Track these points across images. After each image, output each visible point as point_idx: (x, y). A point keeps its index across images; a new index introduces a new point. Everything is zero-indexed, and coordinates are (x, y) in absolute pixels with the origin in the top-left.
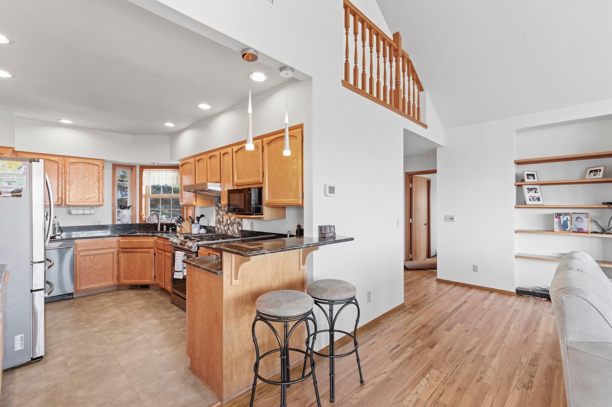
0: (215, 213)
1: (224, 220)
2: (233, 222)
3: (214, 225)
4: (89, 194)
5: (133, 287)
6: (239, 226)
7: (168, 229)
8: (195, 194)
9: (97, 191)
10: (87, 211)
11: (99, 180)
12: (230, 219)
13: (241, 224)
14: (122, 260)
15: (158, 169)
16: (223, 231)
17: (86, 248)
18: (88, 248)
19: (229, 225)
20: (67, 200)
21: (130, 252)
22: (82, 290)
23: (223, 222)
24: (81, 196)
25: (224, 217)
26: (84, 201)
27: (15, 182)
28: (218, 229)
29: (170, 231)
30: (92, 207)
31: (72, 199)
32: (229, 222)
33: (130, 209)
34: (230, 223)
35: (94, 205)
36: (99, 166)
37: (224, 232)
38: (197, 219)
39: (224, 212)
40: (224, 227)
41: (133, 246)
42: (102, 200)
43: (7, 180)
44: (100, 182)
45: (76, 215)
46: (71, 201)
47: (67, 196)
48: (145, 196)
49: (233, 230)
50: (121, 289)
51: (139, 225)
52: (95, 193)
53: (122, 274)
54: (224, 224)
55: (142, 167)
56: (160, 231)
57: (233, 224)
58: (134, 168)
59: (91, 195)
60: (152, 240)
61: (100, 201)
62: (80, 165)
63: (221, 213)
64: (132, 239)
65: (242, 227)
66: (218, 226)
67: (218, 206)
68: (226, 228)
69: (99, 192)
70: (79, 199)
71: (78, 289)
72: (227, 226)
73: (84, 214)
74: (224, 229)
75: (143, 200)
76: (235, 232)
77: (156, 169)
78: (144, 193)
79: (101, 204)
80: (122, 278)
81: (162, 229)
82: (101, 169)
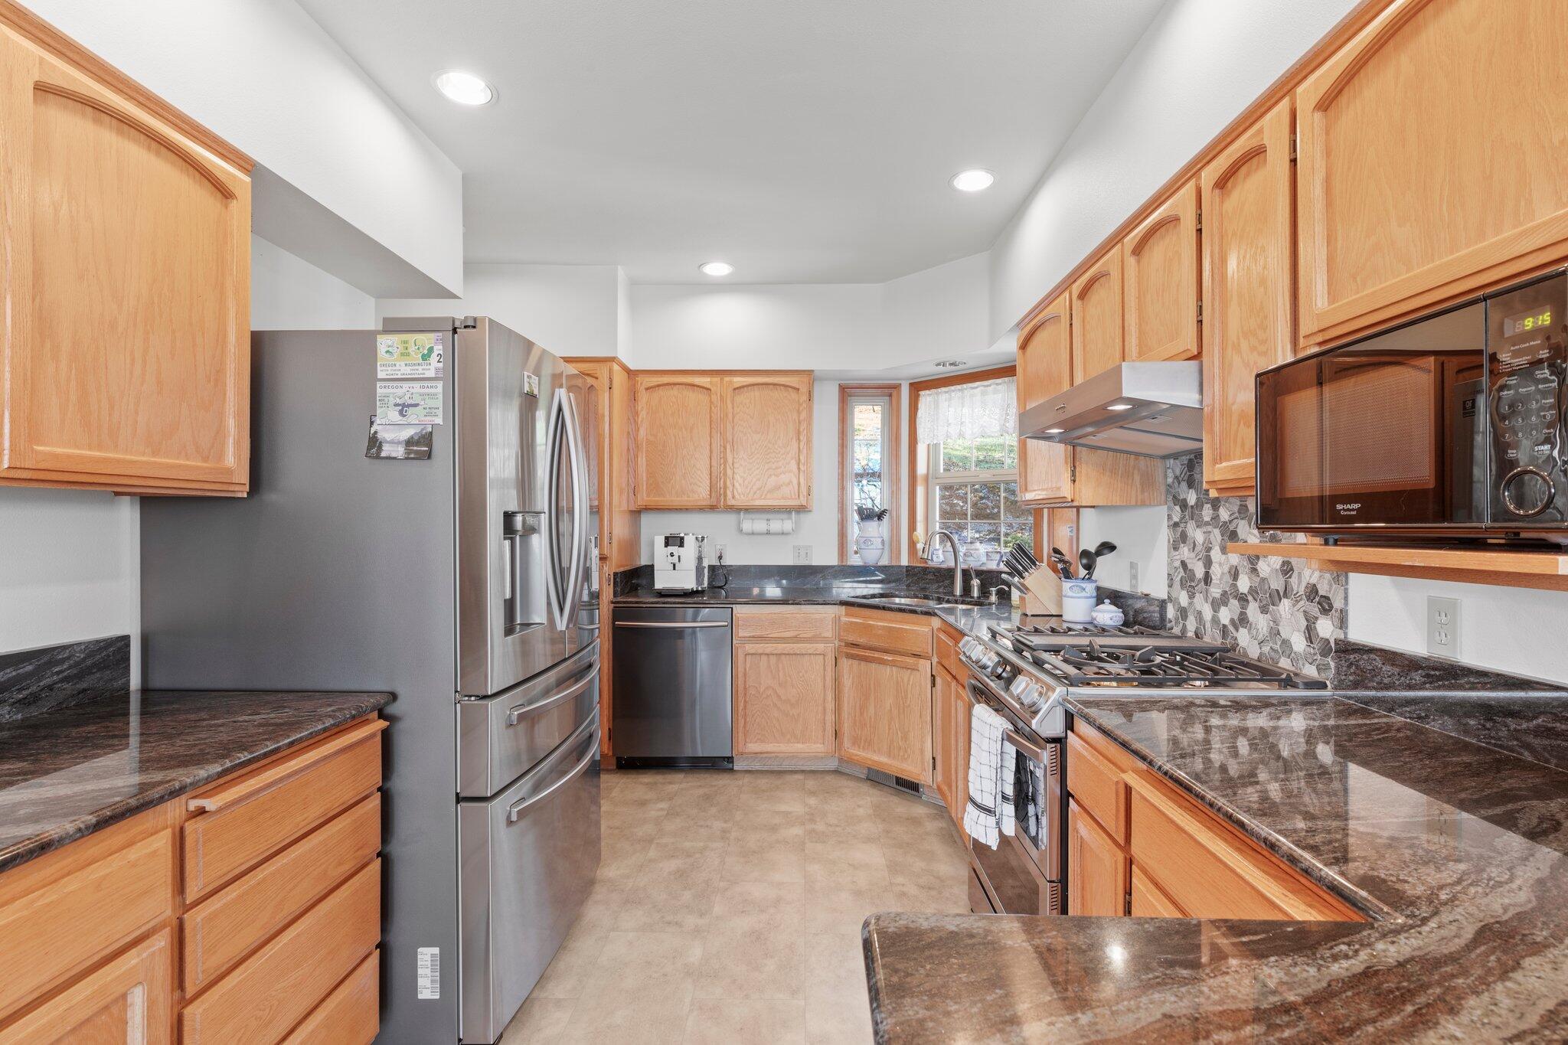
0: (1164, 535)
1: (1216, 571)
2: (1277, 584)
3: (1159, 591)
4: (777, 476)
5: (876, 778)
6: (1314, 609)
7: (985, 592)
8: (1070, 448)
9: (793, 465)
10: (776, 525)
11: (799, 433)
12: (1254, 570)
13: (1338, 604)
14: (847, 682)
16: (1208, 625)
17: (758, 633)
18: (763, 633)
19: (1243, 599)
20: (728, 492)
21: (866, 659)
22: (750, 753)
23: (1206, 583)
24: (759, 479)
25: (1216, 554)
26: (766, 495)
27: (416, 405)
28: (1183, 613)
29: (993, 598)
30: (787, 510)
31: (740, 491)
32: (1244, 584)
33: (886, 518)
34: (1253, 591)
35: (789, 507)
36: (798, 389)
37: (1212, 638)
38: (1084, 561)
39: (1217, 532)
40: (1216, 605)
41: (875, 643)
42: (806, 494)
43: (398, 401)
44: (801, 438)
46: (737, 496)
47: (728, 483)
48: (927, 478)
49: (1275, 633)
50: (847, 771)
51: (907, 571)
52: (790, 471)
53: (846, 725)
54: (1215, 591)
55: (918, 387)
56: (961, 596)
57: (1276, 597)
58: (894, 393)
59: (783, 476)
60: (926, 629)
61: (801, 495)
62: (756, 393)
63: (1198, 535)
64: (871, 618)
65: (1343, 623)
66: (1183, 599)
67: (1184, 505)
68: (1225, 615)
70: (755, 488)
71: (740, 750)
72: (1234, 603)
74: (1215, 620)
75: (920, 491)
76: (1286, 643)
77: (953, 388)
78: (921, 469)
79: (804, 503)
80: (846, 740)
81: (967, 589)
82: (805, 398)
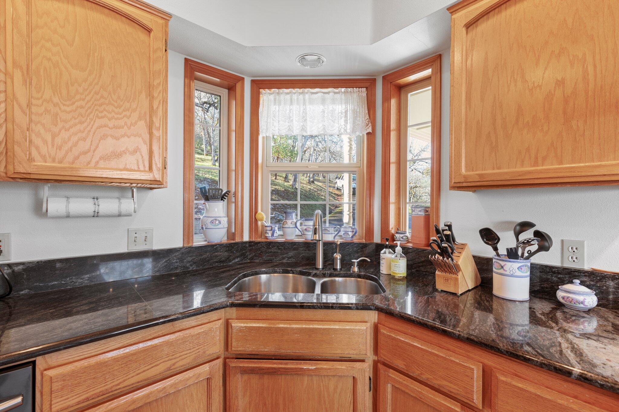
4: (116, 138)
7: (346, 264)
9: (142, 127)
11: (151, 87)
14: (241, 403)
15: (301, 90)
21: (273, 372)
24: (84, 139)
26: (97, 163)
33: (228, 199)
35: (131, 181)
36: (151, 31)
41: (286, 350)
42: (160, 165)
45: (68, 216)
47: (18, 135)
48: (262, 166)
51: (250, 246)
52: (138, 135)
55: (260, 84)
56: (322, 269)
59: (123, 140)
60: (363, 327)
61: (154, 167)
64: (279, 320)
69: (151, 134)
73: (96, 215)
75: (260, 176)
77: (295, 90)
79: (158, 177)
81: (329, 261)
82: (157, 45)
